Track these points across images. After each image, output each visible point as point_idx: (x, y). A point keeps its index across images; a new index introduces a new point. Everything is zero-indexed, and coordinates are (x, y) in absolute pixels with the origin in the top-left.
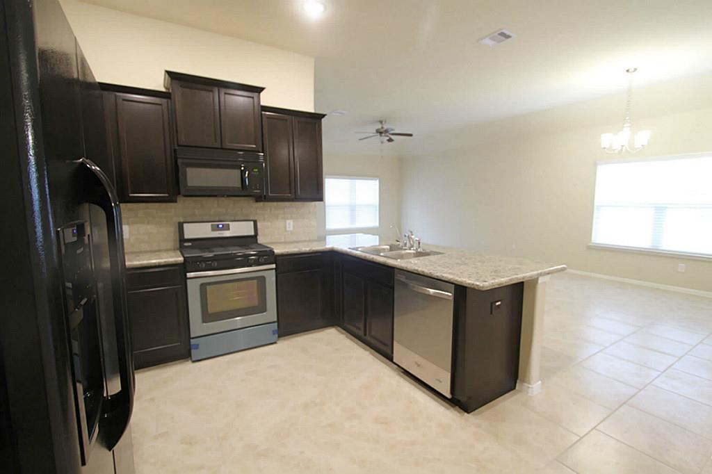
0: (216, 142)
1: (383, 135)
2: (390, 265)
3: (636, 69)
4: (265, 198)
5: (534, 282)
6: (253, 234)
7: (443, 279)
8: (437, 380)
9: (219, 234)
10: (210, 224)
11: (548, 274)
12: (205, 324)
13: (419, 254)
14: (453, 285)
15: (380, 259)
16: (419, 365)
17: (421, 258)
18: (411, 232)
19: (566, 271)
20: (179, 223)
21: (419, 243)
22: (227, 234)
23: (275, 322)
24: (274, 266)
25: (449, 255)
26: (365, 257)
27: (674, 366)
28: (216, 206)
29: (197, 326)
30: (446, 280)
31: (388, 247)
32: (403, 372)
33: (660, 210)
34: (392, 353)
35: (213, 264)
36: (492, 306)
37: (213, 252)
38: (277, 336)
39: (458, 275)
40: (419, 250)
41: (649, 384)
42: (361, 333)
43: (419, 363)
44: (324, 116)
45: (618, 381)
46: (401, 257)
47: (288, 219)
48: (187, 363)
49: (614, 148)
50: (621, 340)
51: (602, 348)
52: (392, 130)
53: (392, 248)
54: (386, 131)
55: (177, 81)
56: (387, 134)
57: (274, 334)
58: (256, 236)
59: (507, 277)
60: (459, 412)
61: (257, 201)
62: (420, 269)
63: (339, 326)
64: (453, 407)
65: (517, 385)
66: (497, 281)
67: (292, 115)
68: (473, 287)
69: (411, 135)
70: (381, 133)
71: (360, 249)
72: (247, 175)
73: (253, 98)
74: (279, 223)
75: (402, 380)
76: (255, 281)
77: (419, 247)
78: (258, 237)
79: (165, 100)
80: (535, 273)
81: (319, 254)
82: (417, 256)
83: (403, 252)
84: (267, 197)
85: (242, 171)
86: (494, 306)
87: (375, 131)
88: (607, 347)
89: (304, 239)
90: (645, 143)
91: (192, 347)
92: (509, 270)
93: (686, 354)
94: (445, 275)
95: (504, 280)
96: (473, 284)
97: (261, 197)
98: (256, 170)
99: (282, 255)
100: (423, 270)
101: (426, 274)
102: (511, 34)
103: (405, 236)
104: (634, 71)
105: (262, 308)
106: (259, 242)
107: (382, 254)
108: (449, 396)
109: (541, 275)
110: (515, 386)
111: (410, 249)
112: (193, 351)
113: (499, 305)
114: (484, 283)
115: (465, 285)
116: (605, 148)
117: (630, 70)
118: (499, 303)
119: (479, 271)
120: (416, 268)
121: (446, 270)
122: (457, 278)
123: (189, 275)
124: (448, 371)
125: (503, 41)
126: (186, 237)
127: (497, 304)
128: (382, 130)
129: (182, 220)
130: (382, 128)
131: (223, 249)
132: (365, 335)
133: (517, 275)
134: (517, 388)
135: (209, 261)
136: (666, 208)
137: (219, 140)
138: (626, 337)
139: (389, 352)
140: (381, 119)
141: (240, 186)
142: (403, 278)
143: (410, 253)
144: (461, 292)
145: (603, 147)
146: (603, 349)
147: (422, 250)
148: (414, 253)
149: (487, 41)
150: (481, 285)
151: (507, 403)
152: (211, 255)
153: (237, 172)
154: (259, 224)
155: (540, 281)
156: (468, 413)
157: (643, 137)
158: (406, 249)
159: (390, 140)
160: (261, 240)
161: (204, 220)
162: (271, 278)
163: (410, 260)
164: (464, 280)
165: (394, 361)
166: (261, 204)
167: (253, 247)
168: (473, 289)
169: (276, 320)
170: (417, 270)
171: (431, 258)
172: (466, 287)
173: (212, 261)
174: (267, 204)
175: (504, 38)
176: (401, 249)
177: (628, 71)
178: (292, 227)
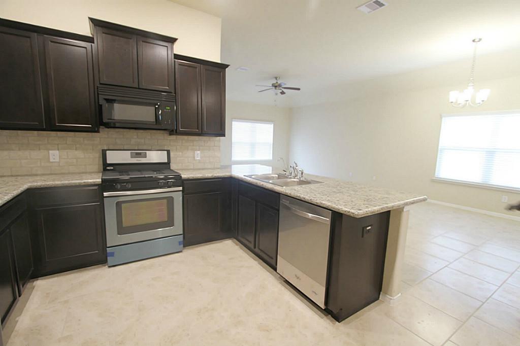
0: (133, 82)
1: (277, 88)
2: (277, 191)
3: (480, 40)
4: (176, 132)
5: (399, 210)
6: (166, 161)
7: (322, 205)
8: (313, 292)
9: (137, 160)
10: (130, 151)
11: (413, 203)
12: (119, 236)
13: (301, 183)
14: (331, 212)
15: (269, 186)
16: (298, 278)
17: (304, 186)
18: (296, 164)
19: (427, 201)
20: (103, 150)
21: (302, 173)
22: (143, 160)
23: (181, 234)
24: (181, 188)
25: (326, 184)
26: (256, 183)
27: (508, 282)
28: (136, 137)
29: (113, 237)
30: (324, 206)
31: (277, 176)
32: (284, 281)
33: (491, 153)
34: (276, 265)
35: (127, 186)
36: (363, 230)
37: (129, 175)
38: (182, 245)
39: (335, 203)
40: (302, 179)
41: (489, 298)
42: (252, 246)
43: (298, 276)
44: (227, 66)
45: (465, 294)
46: (287, 184)
47: (197, 150)
48: (104, 268)
49: (458, 103)
50: (461, 257)
51: (448, 263)
52: (285, 84)
53: (280, 177)
54: (280, 86)
55: (100, 28)
56: (281, 88)
57: (180, 244)
58: (168, 163)
59: (379, 206)
60: (331, 321)
61: (170, 135)
62: (302, 196)
63: (235, 238)
64: (326, 316)
65: (381, 296)
66: (370, 209)
67: (201, 64)
68: (348, 214)
69: (299, 89)
70: (276, 87)
71: (253, 177)
72: (160, 113)
73: (167, 47)
74: (189, 153)
75: (283, 288)
76: (165, 201)
77: (302, 177)
78: (171, 164)
79: (90, 44)
80: (402, 202)
81: (220, 180)
82: (300, 184)
83: (289, 180)
84: (178, 131)
85: (156, 107)
86: (365, 229)
87: (271, 85)
88: (451, 263)
89: (209, 167)
90: (485, 99)
91: (108, 254)
92: (379, 199)
93: (516, 270)
94: (324, 202)
95: (376, 208)
96: (349, 212)
97: (173, 131)
98: (169, 108)
99: (188, 180)
100: (304, 197)
101: (306, 200)
102: (384, 3)
103: (291, 167)
104: (479, 41)
105: (170, 223)
106: (172, 168)
107: (271, 182)
108: (323, 306)
109: (407, 204)
110: (379, 297)
111: (295, 178)
112: (109, 258)
113: (369, 229)
114: (359, 211)
115: (342, 212)
116: (452, 102)
117: (476, 40)
118: (370, 228)
119: (353, 200)
120: (298, 195)
121: (324, 197)
122: (334, 206)
123: (105, 194)
124: (323, 286)
125: (378, 8)
126: (108, 162)
127: (368, 228)
128: (277, 84)
129: (106, 148)
130: (277, 83)
131: (139, 173)
132: (255, 247)
133: (387, 204)
134: (380, 298)
135: (124, 183)
136: (495, 152)
137: (136, 80)
138: (465, 254)
139: (274, 264)
140: (276, 76)
141: (155, 120)
142: (287, 203)
143: (294, 181)
144: (337, 217)
145: (450, 101)
146: (448, 265)
147: (304, 180)
148: (297, 181)
149: (364, 9)
150: (356, 213)
151: (371, 313)
152: (126, 177)
153: (152, 109)
154: (172, 154)
155: (404, 210)
156: (339, 322)
157: (483, 94)
158: (291, 178)
159: (283, 93)
160: (173, 166)
161: (125, 148)
162: (178, 198)
163: (294, 187)
164: (340, 207)
165: (278, 271)
166: (173, 137)
167: (164, 172)
168: (349, 217)
169: (182, 233)
170: (299, 197)
171: (312, 186)
172: (342, 214)
173: (127, 183)
174: (178, 136)
175: (378, 7)
176: (287, 177)
177: (474, 41)
178: (199, 157)
